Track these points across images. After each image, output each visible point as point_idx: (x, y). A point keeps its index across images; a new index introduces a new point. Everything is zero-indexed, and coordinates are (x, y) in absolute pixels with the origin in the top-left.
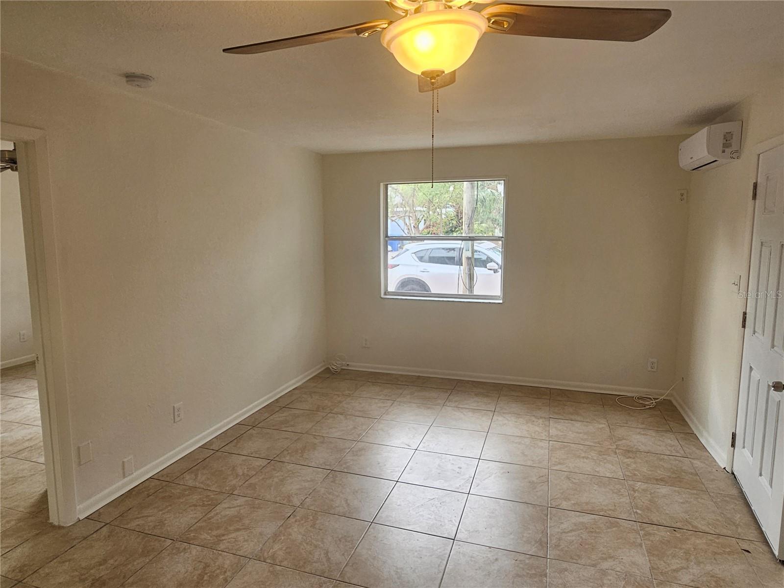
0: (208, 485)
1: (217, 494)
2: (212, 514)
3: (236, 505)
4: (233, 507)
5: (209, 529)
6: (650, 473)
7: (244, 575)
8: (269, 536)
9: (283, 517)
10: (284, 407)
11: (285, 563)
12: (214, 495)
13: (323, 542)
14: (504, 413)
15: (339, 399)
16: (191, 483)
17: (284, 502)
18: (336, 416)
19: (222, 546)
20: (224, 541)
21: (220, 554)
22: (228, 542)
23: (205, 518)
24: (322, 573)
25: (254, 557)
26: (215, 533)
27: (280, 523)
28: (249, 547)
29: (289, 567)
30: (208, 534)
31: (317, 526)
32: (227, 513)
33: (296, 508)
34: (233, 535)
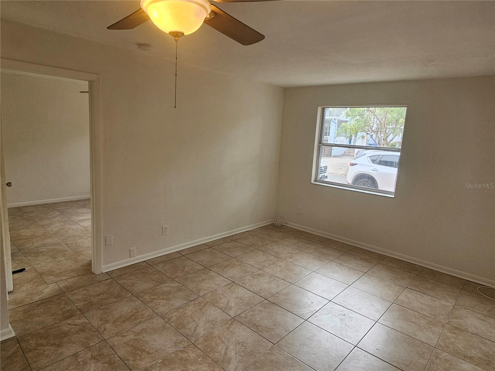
0: (167, 272)
1: (167, 278)
2: (158, 287)
3: (172, 286)
4: (169, 287)
5: (151, 295)
6: (463, 349)
7: (150, 323)
8: (175, 307)
9: (189, 300)
10: (234, 240)
11: (172, 324)
12: (166, 278)
13: (199, 319)
14: (372, 276)
15: (268, 242)
16: (159, 269)
17: (195, 292)
18: (259, 251)
19: (150, 305)
20: (153, 303)
21: (147, 309)
22: (155, 304)
23: (153, 288)
24: (187, 336)
25: (161, 316)
26: (152, 297)
27: (185, 302)
28: (162, 309)
29: (173, 326)
30: (149, 296)
31: (203, 310)
32: (165, 289)
33: (199, 296)
34: (160, 301)
